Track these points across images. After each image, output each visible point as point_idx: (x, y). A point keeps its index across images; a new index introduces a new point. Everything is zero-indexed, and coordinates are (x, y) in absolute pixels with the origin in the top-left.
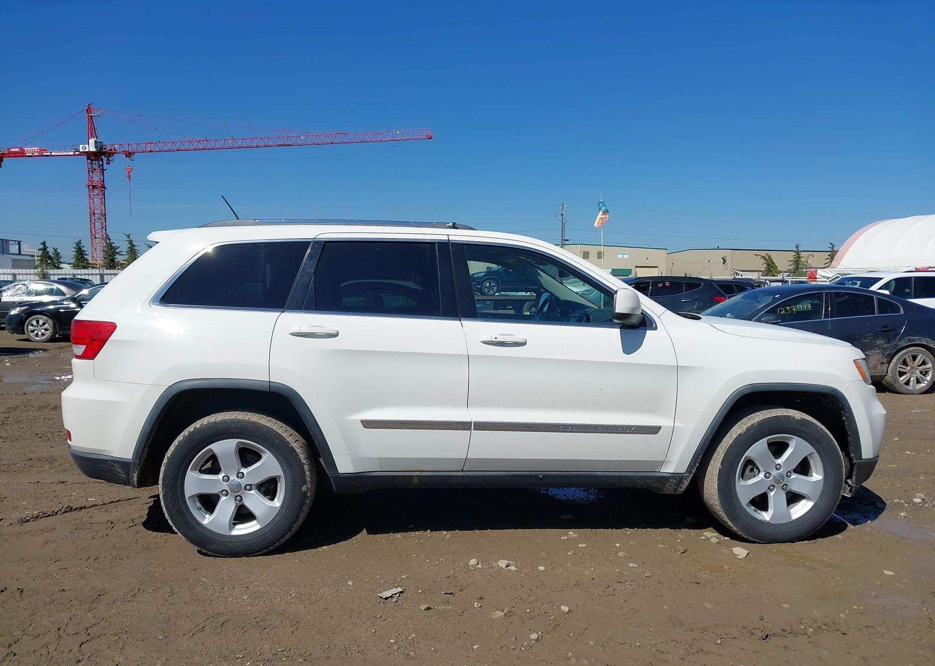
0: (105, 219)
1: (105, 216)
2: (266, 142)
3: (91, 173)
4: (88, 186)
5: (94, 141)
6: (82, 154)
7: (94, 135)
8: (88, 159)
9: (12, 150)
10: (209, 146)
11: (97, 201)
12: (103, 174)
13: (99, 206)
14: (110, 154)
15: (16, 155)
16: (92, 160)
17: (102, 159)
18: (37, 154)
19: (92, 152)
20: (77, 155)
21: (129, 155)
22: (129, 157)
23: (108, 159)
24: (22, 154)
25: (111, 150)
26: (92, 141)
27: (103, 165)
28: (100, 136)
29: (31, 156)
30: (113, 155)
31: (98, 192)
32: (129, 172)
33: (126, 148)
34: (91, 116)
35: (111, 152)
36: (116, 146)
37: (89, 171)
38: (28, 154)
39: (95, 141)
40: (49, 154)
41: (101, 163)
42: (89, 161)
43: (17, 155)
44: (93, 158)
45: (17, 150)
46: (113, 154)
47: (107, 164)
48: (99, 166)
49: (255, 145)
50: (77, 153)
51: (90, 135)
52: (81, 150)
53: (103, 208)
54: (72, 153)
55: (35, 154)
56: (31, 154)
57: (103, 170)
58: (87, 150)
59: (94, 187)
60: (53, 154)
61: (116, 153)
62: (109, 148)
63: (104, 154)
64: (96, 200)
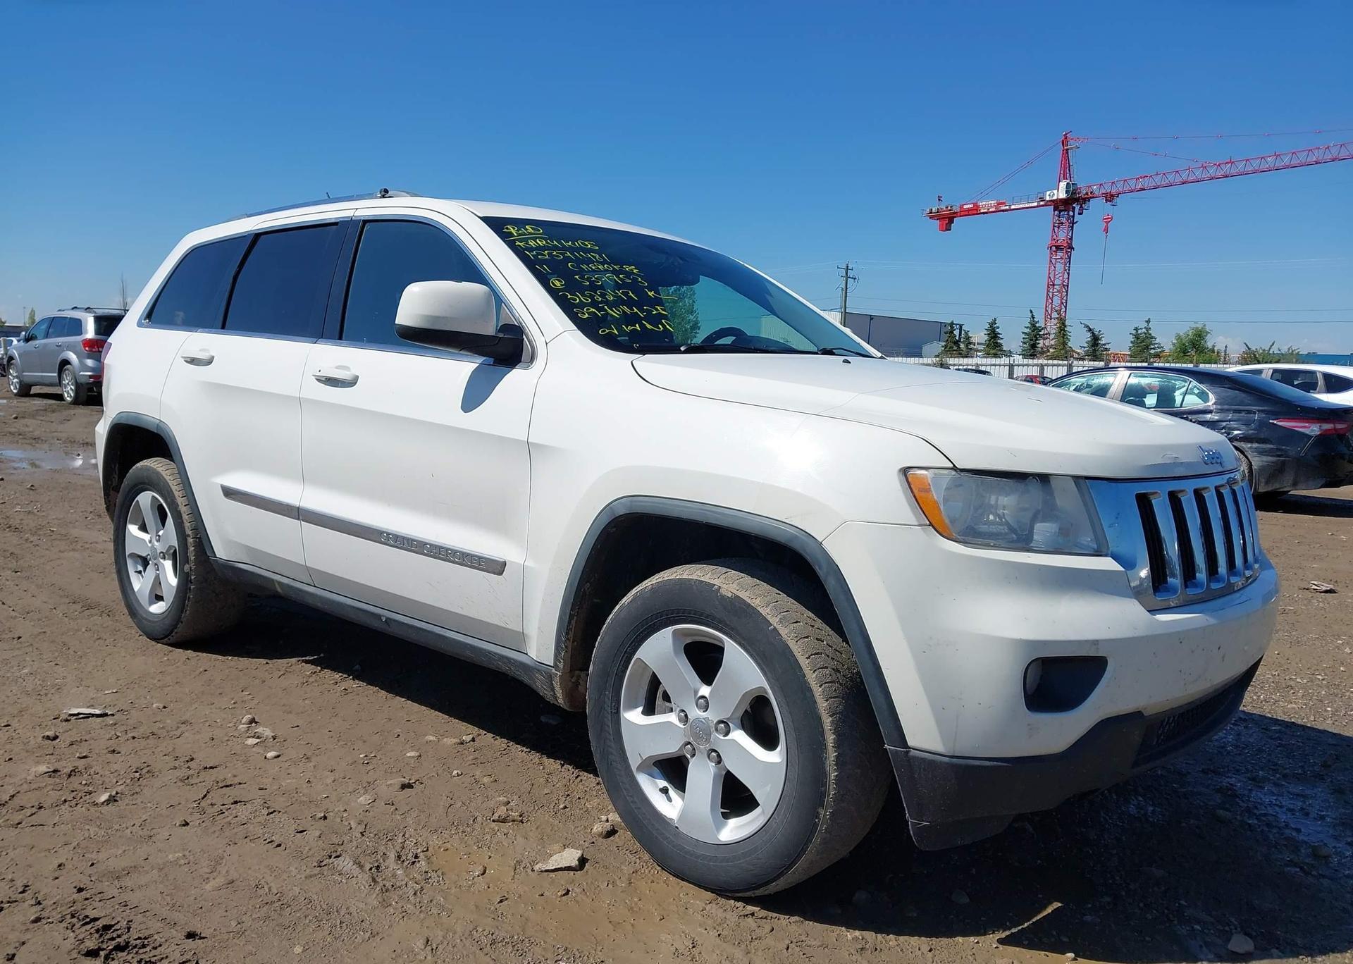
0: (1067, 292)
1: (1068, 286)
2: (1334, 152)
3: (1056, 229)
4: (1051, 247)
5: (1065, 183)
6: (1048, 204)
7: (1068, 175)
8: (1054, 211)
9: (965, 207)
10: (1234, 171)
11: (1060, 267)
12: (1072, 230)
13: (1060, 275)
14: (1083, 201)
15: (968, 213)
16: (1060, 211)
17: (1074, 208)
18: (993, 209)
19: (1061, 200)
20: (1043, 206)
21: (1110, 198)
22: (1110, 201)
23: (1081, 207)
24: (975, 211)
25: (1087, 194)
26: (1063, 185)
27: (1073, 216)
28: (1075, 176)
29: (986, 213)
30: (1089, 201)
31: (1061, 254)
32: (1107, 223)
33: (1108, 189)
34: (1067, 150)
35: (1086, 196)
36: (1095, 187)
37: (1054, 226)
38: (982, 211)
39: (1068, 183)
40: (1008, 207)
41: (1071, 213)
42: (1056, 212)
43: (970, 213)
44: (1062, 208)
45: (971, 206)
46: (1089, 199)
47: (1079, 214)
48: (1068, 219)
49: (1314, 159)
50: (1042, 203)
51: (1062, 175)
52: (1048, 198)
53: (1066, 276)
54: (1036, 204)
55: (990, 210)
56: (986, 210)
57: (1073, 223)
58: (1055, 198)
59: (1058, 248)
60: (1013, 207)
61: (1093, 198)
62: (1085, 192)
63: (1077, 200)
64: (1058, 265)
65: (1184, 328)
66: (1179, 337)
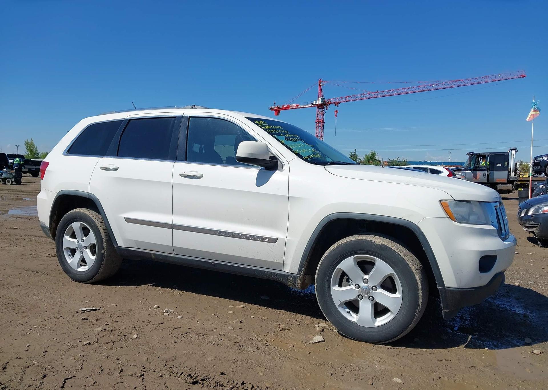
0: (323, 139)
1: (323, 137)
2: (411, 90)
3: (318, 115)
4: (316, 122)
5: (321, 98)
6: (315, 106)
7: (321, 95)
8: (317, 108)
9: (284, 106)
10: (379, 95)
11: (320, 130)
12: (324, 115)
13: (320, 133)
14: (328, 105)
15: (286, 109)
16: (319, 108)
17: (324, 108)
18: (295, 107)
19: (319, 104)
20: (313, 106)
21: (337, 104)
22: (337, 105)
23: (327, 107)
24: (288, 108)
25: (328, 102)
26: (320, 98)
27: (324, 111)
28: (324, 96)
29: (292, 109)
30: (329, 105)
31: (320, 125)
32: (336, 113)
33: (336, 101)
34: (321, 85)
35: (328, 103)
36: (331, 100)
37: (317, 114)
38: (291, 108)
39: (322, 98)
40: (300, 107)
41: (323, 109)
42: (318, 109)
43: (286, 108)
44: (320, 107)
45: (286, 106)
46: (329, 104)
47: (326, 110)
48: (322, 111)
49: (405, 92)
50: (312, 105)
51: (319, 95)
52: (315, 104)
53: (322, 133)
54: (310, 106)
55: (294, 108)
56: (292, 108)
57: (324, 113)
58: (317, 103)
59: (319, 122)
60: (302, 107)
61: (331, 104)
62: (328, 101)
63: (325, 104)
64: (319, 129)
65: (368, 153)
66: (366, 156)
